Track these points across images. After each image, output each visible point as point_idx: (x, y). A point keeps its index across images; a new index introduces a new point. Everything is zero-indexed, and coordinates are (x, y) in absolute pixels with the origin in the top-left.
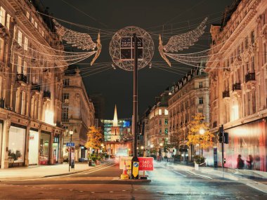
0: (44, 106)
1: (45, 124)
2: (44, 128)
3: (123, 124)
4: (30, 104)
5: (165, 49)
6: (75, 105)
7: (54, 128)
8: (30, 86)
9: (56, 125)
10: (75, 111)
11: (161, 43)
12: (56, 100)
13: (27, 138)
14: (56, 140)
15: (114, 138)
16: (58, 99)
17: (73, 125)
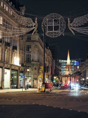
0: (13, 55)
1: (14, 65)
2: (13, 67)
3: (74, 63)
4: (5, 54)
5: (71, 25)
6: (35, 53)
7: (19, 67)
8: (4, 44)
9: (21, 65)
10: (35, 56)
11: (69, 22)
12: (21, 51)
13: (3, 73)
14: (21, 74)
15: (67, 73)
16: (22, 50)
17: (33, 65)
